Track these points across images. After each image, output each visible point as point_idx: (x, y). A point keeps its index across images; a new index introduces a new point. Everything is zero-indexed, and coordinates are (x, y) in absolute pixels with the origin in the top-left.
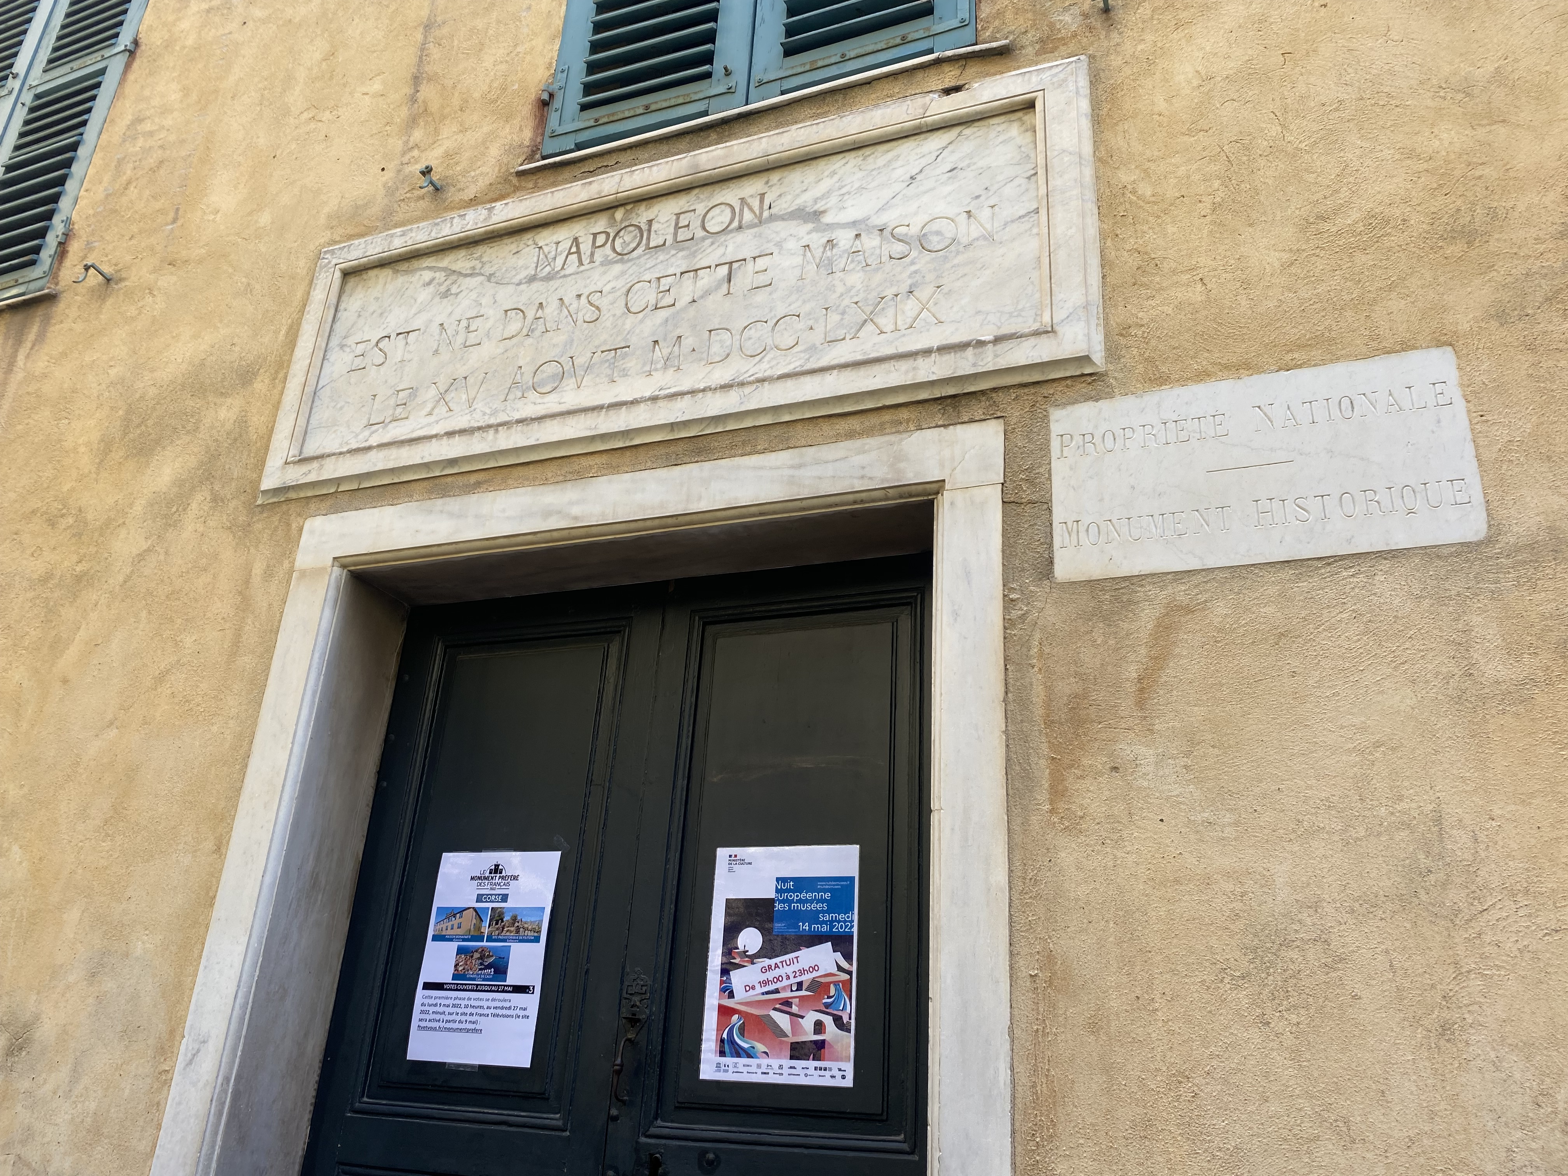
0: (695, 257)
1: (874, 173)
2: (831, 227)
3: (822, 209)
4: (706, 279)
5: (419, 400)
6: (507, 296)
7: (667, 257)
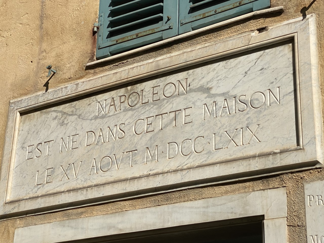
0: (161, 108)
1: (230, 70)
2: (215, 95)
3: (210, 87)
4: (166, 119)
5: (55, 174)
6: (87, 125)
7: (150, 108)
